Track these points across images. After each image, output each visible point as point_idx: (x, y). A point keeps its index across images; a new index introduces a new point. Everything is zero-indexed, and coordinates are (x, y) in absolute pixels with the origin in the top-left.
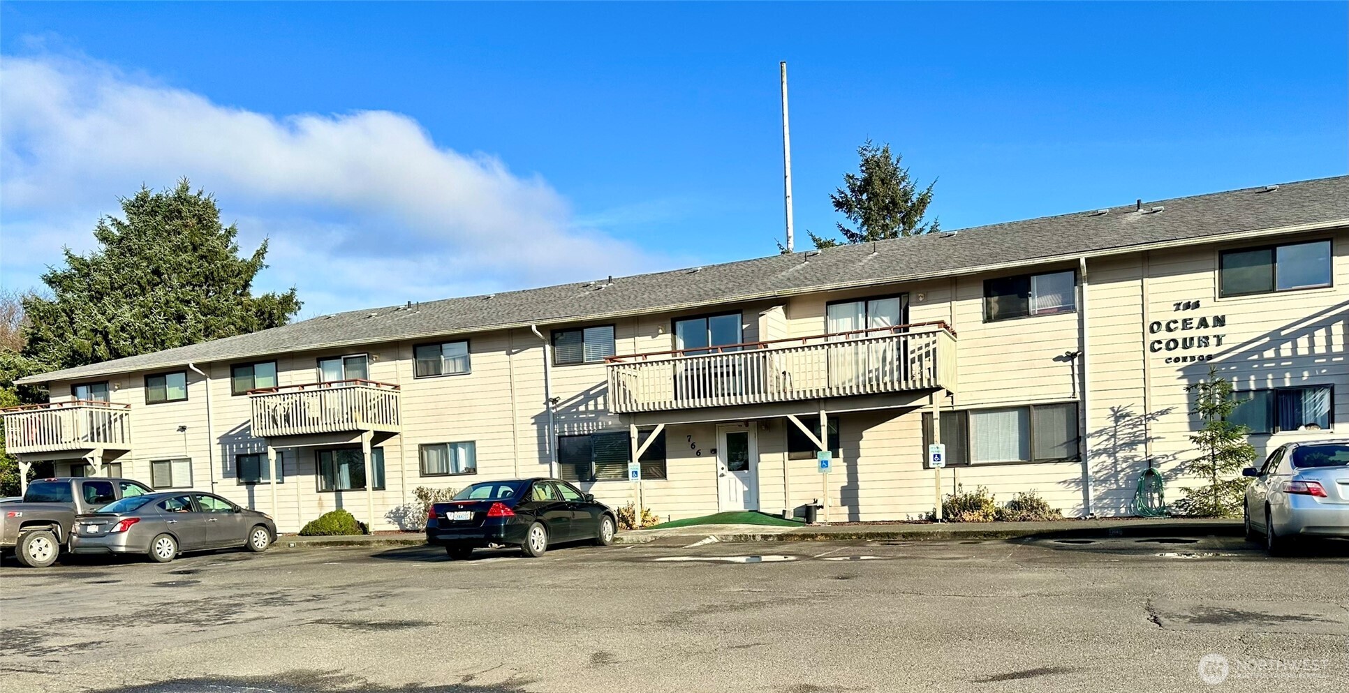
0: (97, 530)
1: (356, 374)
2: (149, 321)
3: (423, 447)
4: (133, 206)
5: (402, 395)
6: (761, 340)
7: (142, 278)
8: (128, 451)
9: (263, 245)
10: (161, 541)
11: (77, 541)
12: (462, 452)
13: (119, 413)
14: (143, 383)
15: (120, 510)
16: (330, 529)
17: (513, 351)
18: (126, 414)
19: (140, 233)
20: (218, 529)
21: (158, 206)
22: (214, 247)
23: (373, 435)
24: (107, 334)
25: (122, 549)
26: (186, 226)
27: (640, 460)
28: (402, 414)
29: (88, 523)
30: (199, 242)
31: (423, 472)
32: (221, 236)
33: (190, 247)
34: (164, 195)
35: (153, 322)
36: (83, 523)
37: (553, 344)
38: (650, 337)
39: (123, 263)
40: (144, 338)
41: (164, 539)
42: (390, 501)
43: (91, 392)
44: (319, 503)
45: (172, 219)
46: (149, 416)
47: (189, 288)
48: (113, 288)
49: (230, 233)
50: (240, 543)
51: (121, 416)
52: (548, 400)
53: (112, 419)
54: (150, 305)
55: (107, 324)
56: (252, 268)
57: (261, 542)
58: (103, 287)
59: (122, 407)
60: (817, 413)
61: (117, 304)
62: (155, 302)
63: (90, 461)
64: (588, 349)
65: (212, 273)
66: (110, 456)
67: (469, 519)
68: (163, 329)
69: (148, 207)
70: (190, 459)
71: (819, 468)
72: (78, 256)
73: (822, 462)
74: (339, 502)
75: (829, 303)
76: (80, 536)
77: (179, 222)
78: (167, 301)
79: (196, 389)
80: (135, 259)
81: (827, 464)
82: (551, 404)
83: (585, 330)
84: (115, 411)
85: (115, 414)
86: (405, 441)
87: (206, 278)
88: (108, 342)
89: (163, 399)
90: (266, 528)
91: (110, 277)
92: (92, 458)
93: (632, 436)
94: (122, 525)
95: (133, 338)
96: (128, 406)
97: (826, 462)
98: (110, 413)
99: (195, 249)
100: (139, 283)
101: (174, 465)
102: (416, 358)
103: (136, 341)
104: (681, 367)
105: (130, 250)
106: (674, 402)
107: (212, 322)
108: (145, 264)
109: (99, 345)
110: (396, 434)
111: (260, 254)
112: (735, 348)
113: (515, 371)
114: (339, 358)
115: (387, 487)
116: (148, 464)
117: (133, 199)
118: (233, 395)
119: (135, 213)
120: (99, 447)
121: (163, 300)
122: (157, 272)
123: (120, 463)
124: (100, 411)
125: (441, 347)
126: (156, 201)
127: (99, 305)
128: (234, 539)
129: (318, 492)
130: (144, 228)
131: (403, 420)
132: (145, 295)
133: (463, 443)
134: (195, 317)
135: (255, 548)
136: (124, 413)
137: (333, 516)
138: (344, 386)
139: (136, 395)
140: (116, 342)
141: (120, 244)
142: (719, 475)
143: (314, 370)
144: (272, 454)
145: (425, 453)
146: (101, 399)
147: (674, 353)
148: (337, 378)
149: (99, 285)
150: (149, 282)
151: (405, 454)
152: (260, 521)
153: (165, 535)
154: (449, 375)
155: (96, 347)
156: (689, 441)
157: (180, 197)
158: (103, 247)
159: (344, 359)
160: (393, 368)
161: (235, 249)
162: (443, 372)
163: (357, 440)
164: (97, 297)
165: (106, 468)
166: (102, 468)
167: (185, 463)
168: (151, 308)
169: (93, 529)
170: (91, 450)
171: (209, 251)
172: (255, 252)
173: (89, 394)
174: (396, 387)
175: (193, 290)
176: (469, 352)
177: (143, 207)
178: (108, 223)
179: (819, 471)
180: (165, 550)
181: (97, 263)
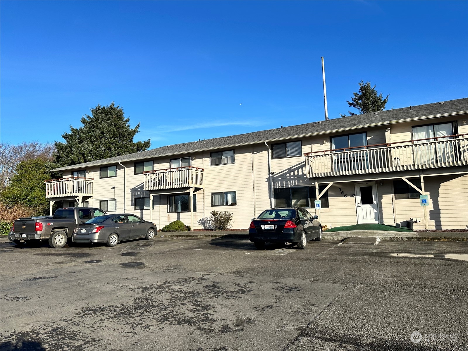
0: (85, 232)
1: (186, 164)
2: (98, 150)
3: (213, 194)
4: (95, 111)
5: (205, 172)
6: (387, 142)
7: (97, 135)
8: (92, 197)
9: (138, 124)
10: (112, 237)
11: (76, 236)
12: (229, 195)
13: (89, 182)
14: (99, 170)
15: (94, 222)
16: (175, 229)
17: (255, 153)
18: (92, 182)
19: (97, 120)
20: (135, 230)
21: (104, 111)
22: (122, 125)
23: (194, 189)
24: (84, 154)
25: (96, 241)
26: (113, 117)
27: (320, 199)
28: (205, 181)
29: (81, 228)
30: (117, 123)
31: (213, 204)
32: (124, 121)
33: (114, 125)
34: (106, 107)
35: (100, 150)
36: (79, 228)
37: (272, 149)
38: (319, 144)
39: (90, 130)
40: (97, 156)
41: (114, 236)
42: (198, 217)
43: (79, 174)
44: (168, 217)
45: (108, 115)
46: (100, 183)
47: (113, 138)
48: (86, 139)
49: (127, 120)
50: (143, 236)
51: (90, 183)
52: (269, 173)
53: (87, 184)
54: (100, 144)
55: (84, 151)
56: (135, 132)
57: (151, 236)
58: (83, 138)
59: (90, 180)
60: (418, 176)
61: (88, 145)
62: (101, 143)
63: (77, 201)
64: (288, 151)
65: (122, 133)
66: (85, 198)
67: (273, 229)
68: (103, 153)
69: (100, 111)
70: (116, 200)
71: (421, 203)
72: (75, 128)
73: (423, 200)
74: (179, 217)
75: (413, 127)
76: (77, 234)
77: (110, 116)
78: (105, 143)
79: (120, 172)
80: (95, 129)
81: (426, 201)
82: (271, 175)
83: (287, 144)
84: (88, 181)
85: (88, 182)
86: (205, 191)
87: (120, 135)
88: (84, 157)
89: (107, 176)
90: (153, 229)
91: (86, 135)
92: (78, 200)
93: (316, 188)
94: (97, 230)
95: (93, 156)
96: (93, 179)
97: (425, 200)
98: (85, 182)
99: (115, 126)
100: (96, 137)
101: (109, 202)
102: (211, 157)
103: (94, 157)
104: (335, 158)
105: (93, 126)
106: (332, 173)
107: (121, 151)
108: (98, 130)
109: (81, 158)
110: (202, 188)
111: (137, 127)
112: (363, 148)
113: (254, 162)
114: (179, 159)
115: (197, 211)
116: (99, 202)
117: (95, 108)
118: (135, 174)
119: (95, 113)
120: (81, 195)
121: (104, 142)
122: (102, 133)
123: (88, 202)
124: (83, 181)
125: (222, 153)
126: (103, 109)
127: (82, 144)
128: (141, 235)
129: (168, 213)
130: (98, 118)
131: (205, 183)
132: (97, 141)
133: (230, 192)
134: (115, 149)
135: (149, 238)
136: (91, 182)
137: (176, 223)
138: (181, 170)
139: (96, 175)
140: (87, 157)
141: (90, 124)
142: (357, 206)
143: (169, 163)
144: (151, 198)
145: (213, 196)
146: (83, 176)
147: (331, 151)
148: (178, 166)
149: (82, 137)
150: (99, 137)
151: (205, 197)
152: (151, 226)
153: (114, 234)
154: (225, 164)
155: (80, 159)
156: (340, 190)
157: (111, 108)
158: (83, 125)
159: (181, 159)
160: (202, 162)
161: (129, 126)
162: (223, 163)
163: (188, 191)
164: (81, 142)
165: (83, 203)
166: (81, 203)
167: (114, 201)
168: (99, 146)
169: (84, 231)
170: (78, 196)
171: (120, 126)
172: (135, 127)
173: (78, 174)
174: (203, 170)
175: (115, 139)
176: (234, 154)
177: (98, 111)
178: (85, 117)
179: (422, 205)
180: (114, 241)
181: (81, 130)
